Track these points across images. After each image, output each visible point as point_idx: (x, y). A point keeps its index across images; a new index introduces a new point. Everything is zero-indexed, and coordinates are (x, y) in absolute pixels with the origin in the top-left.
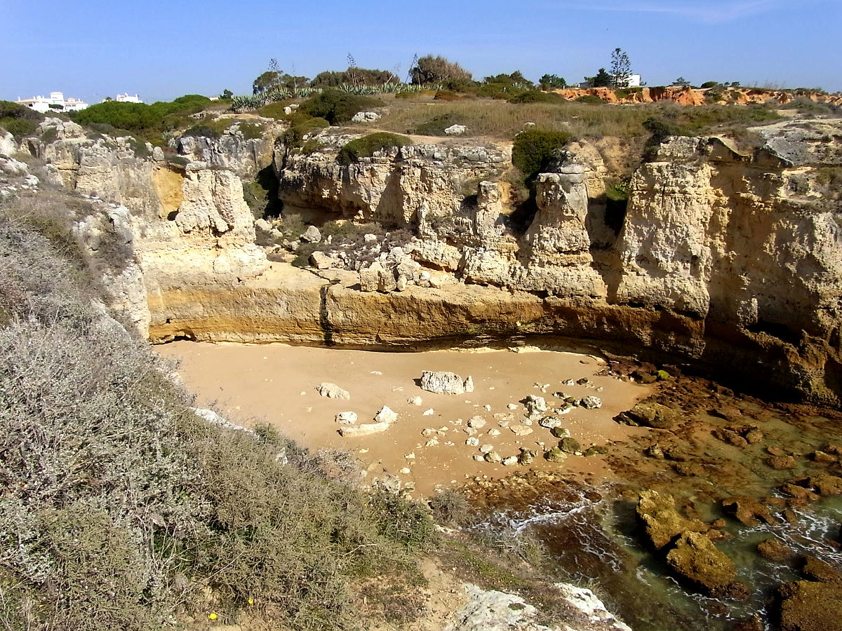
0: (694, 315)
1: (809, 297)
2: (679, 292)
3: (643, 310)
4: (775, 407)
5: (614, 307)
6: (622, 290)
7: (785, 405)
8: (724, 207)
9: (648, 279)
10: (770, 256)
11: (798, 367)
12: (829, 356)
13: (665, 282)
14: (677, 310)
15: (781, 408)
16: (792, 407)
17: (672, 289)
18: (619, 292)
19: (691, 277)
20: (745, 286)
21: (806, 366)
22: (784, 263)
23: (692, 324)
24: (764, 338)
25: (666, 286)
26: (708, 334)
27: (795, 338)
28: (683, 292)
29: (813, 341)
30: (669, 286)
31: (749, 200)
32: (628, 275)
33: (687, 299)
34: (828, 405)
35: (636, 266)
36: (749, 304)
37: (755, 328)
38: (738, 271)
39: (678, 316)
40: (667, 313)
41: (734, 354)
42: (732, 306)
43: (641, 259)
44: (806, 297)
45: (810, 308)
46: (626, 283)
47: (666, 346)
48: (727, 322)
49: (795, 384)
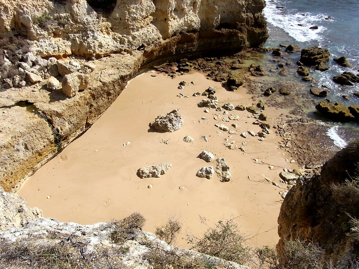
0: (194, 31)
1: (240, 8)
2: (190, 22)
3: (176, 37)
4: (234, 56)
5: (167, 40)
6: (171, 31)
7: (237, 54)
9: (178, 20)
11: (242, 37)
12: (247, 29)
13: (185, 19)
14: (188, 32)
15: (236, 56)
16: (239, 54)
17: (187, 21)
18: (169, 32)
19: (193, 13)
20: (216, 10)
21: (243, 35)
23: (195, 36)
24: (224, 31)
25: (185, 21)
26: (200, 37)
27: (235, 26)
28: (192, 21)
29: (242, 25)
30: (186, 20)
32: (171, 21)
33: (193, 24)
34: (247, 48)
35: (174, 15)
36: (218, 18)
37: (219, 28)
38: (212, 4)
39: (189, 34)
40: (185, 34)
41: (211, 42)
42: (210, 22)
43: (175, 10)
44: (238, 8)
45: (239, 12)
46: (171, 26)
47: (182, 51)
48: (207, 29)
49: (241, 44)
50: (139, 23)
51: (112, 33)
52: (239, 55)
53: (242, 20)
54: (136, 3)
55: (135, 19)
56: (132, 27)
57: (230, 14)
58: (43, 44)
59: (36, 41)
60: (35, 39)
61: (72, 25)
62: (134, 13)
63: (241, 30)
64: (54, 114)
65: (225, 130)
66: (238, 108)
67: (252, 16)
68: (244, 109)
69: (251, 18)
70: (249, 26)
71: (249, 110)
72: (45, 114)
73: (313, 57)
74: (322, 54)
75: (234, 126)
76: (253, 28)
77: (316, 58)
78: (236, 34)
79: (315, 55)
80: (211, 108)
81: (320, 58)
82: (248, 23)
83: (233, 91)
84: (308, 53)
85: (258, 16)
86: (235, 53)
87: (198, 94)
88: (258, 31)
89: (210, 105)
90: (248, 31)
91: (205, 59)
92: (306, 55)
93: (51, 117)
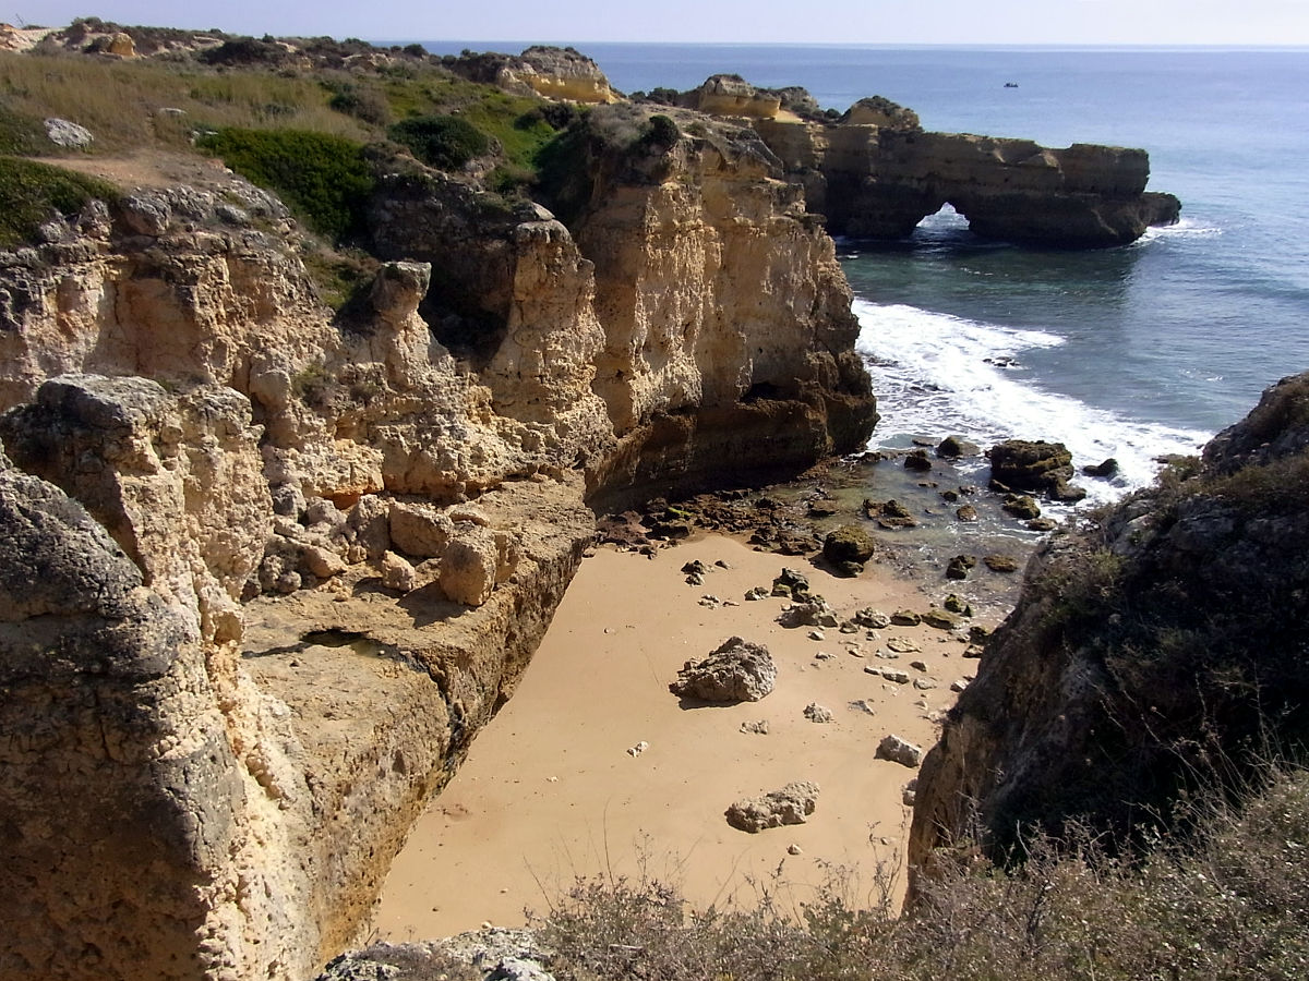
0: (686, 408)
1: (802, 335)
2: (677, 382)
3: (643, 428)
5: (627, 439)
6: (637, 406)
7: (805, 475)
8: (715, 241)
9: (652, 375)
10: (769, 296)
11: (816, 422)
12: (825, 398)
13: (666, 371)
14: (672, 412)
15: (805, 480)
16: (812, 472)
17: (672, 379)
18: (634, 411)
19: (684, 354)
20: (743, 345)
21: (819, 417)
22: (784, 301)
23: (688, 423)
24: (764, 405)
25: (666, 378)
26: (700, 428)
27: (792, 392)
28: (682, 379)
29: (810, 387)
30: (670, 376)
31: (744, 226)
32: (634, 378)
33: (686, 386)
34: (829, 454)
35: (643, 361)
36: (748, 368)
37: (749, 397)
38: (731, 327)
39: (674, 418)
40: (663, 419)
41: (728, 442)
42: (728, 378)
43: (647, 347)
44: (798, 336)
45: (800, 350)
46: (638, 393)
47: (654, 472)
48: (719, 403)
49: (814, 444)
50: (572, 384)
51: (494, 419)
52: (811, 478)
53: (808, 371)
54: (564, 326)
55: (561, 374)
56: (556, 397)
57: (775, 355)
58: (312, 458)
59: (293, 450)
60: (292, 445)
61: (388, 397)
62: (559, 355)
63: (809, 400)
64: (452, 658)
65: (901, 680)
66: (900, 620)
67: (832, 359)
68: (919, 621)
69: (831, 365)
70: (826, 388)
71: (932, 621)
72: (423, 659)
73: (1031, 467)
74: (1051, 456)
75: (919, 666)
76: (839, 394)
77: (1042, 469)
78: (799, 414)
79: (1033, 461)
80: (823, 627)
81: (1051, 469)
82: (823, 379)
83: (855, 576)
84: (1013, 456)
85: (847, 359)
86: (800, 474)
87: (760, 592)
88: (852, 402)
89: (820, 617)
90: (829, 403)
91: (716, 495)
92: (1010, 462)
93: (442, 666)
